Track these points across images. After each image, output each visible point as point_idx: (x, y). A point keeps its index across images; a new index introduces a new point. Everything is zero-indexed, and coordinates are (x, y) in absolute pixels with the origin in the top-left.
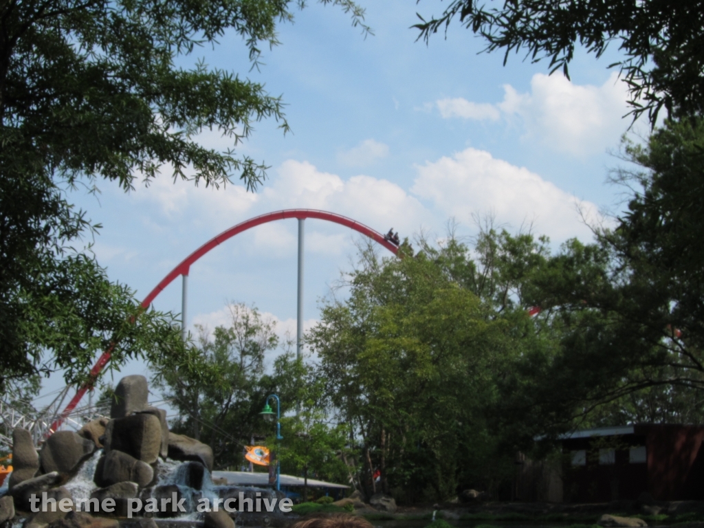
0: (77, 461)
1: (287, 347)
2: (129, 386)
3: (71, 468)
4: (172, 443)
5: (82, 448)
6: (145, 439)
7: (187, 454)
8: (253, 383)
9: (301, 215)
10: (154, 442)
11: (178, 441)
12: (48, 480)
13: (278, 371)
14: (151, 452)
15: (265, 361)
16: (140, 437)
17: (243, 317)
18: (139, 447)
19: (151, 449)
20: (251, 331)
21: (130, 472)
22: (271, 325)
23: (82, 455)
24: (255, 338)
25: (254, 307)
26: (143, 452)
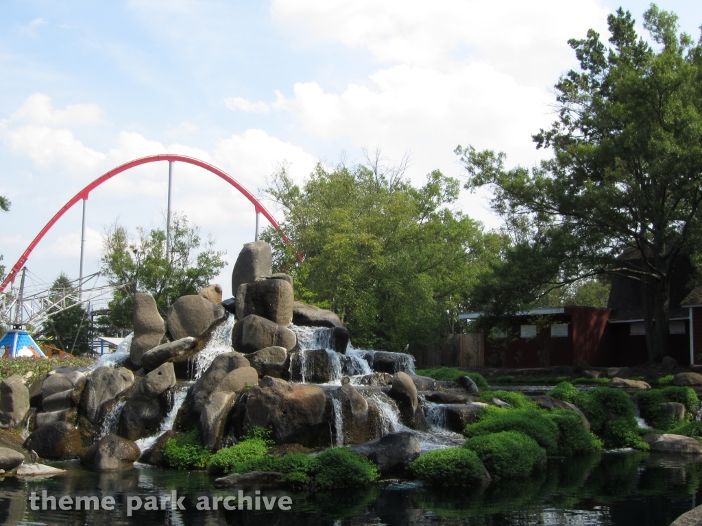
0: (208, 326)
1: (209, 246)
2: (258, 251)
3: (201, 333)
4: (295, 310)
5: (212, 313)
6: (280, 304)
7: (312, 319)
8: (182, 273)
9: (171, 159)
10: (289, 307)
11: (299, 307)
12: (184, 345)
13: (199, 264)
14: (286, 317)
15: (189, 258)
16: (276, 303)
17: (175, 223)
18: (275, 312)
19: (286, 314)
20: (180, 233)
21: (273, 337)
22: (195, 229)
23: (213, 320)
24: (184, 239)
25: (183, 215)
26: (278, 317)
